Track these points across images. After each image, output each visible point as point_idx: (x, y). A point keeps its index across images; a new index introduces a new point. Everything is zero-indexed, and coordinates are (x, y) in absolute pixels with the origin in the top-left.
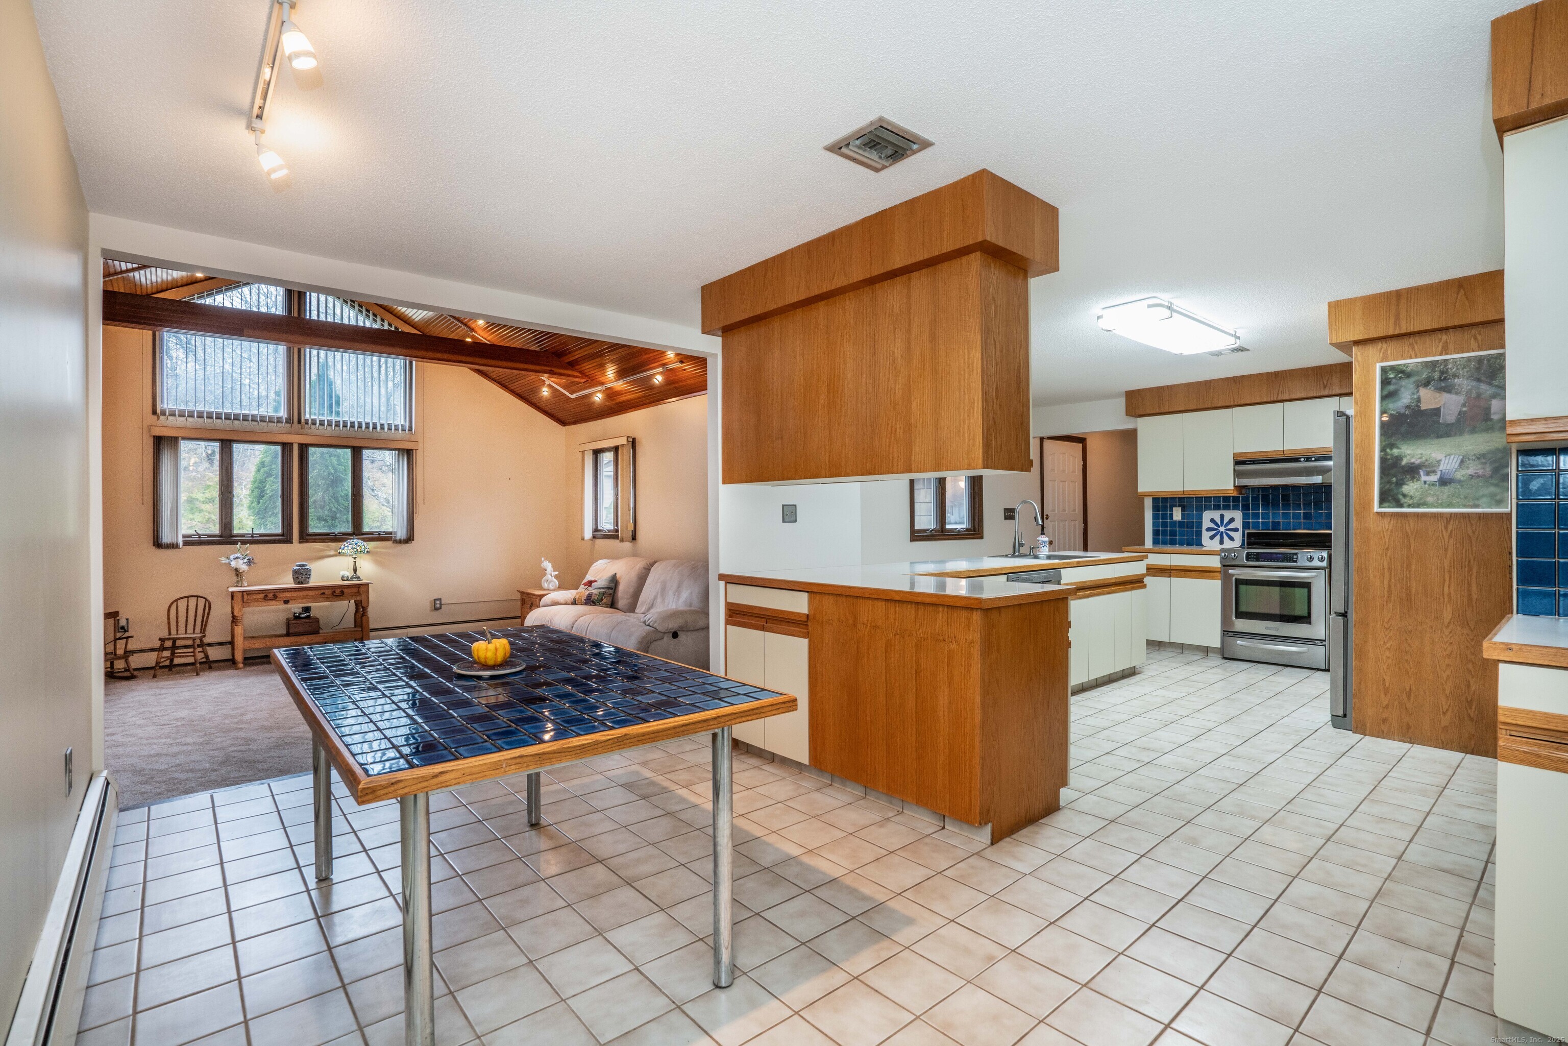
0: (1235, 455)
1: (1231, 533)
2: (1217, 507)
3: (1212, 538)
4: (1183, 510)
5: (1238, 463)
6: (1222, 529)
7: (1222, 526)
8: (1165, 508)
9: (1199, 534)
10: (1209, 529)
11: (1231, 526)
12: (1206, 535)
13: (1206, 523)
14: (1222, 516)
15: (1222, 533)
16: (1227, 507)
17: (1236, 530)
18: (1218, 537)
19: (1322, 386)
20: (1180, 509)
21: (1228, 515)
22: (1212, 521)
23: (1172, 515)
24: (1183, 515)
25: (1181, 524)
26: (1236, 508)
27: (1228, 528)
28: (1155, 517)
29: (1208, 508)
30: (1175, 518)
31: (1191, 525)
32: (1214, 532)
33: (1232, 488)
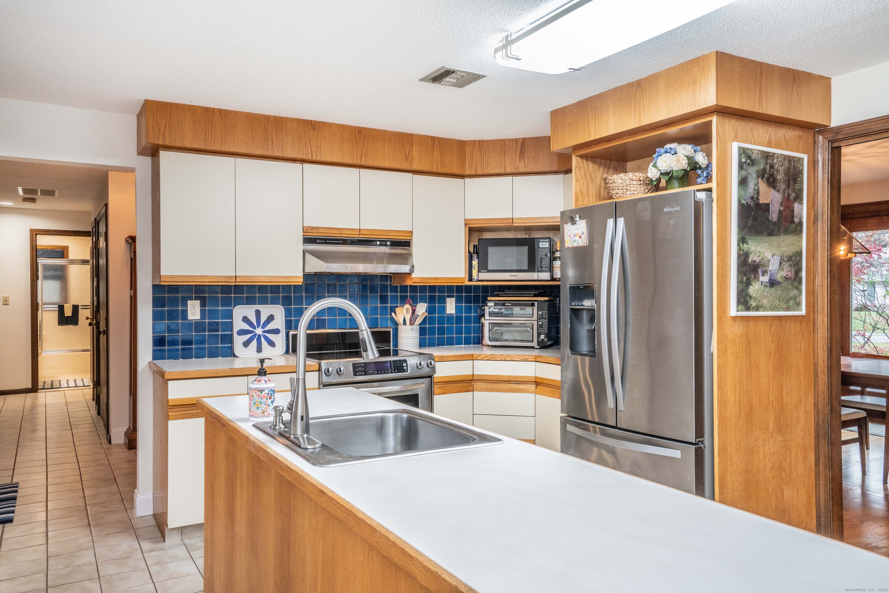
0: (305, 230)
1: (270, 336)
2: (250, 301)
3: (246, 344)
4: (203, 305)
5: (307, 240)
6: (259, 331)
7: (258, 325)
8: (174, 302)
9: (229, 339)
10: (242, 332)
11: (269, 327)
12: (239, 340)
13: (238, 325)
14: (258, 313)
15: (259, 336)
16: (264, 301)
17: (276, 331)
18: (254, 343)
20: (198, 302)
21: (266, 311)
22: (245, 319)
23: (185, 312)
24: (203, 312)
25: (199, 326)
26: (274, 302)
27: (266, 329)
28: (157, 317)
29: (238, 302)
30: (190, 317)
31: (214, 327)
32: (248, 336)
33: (301, 274)
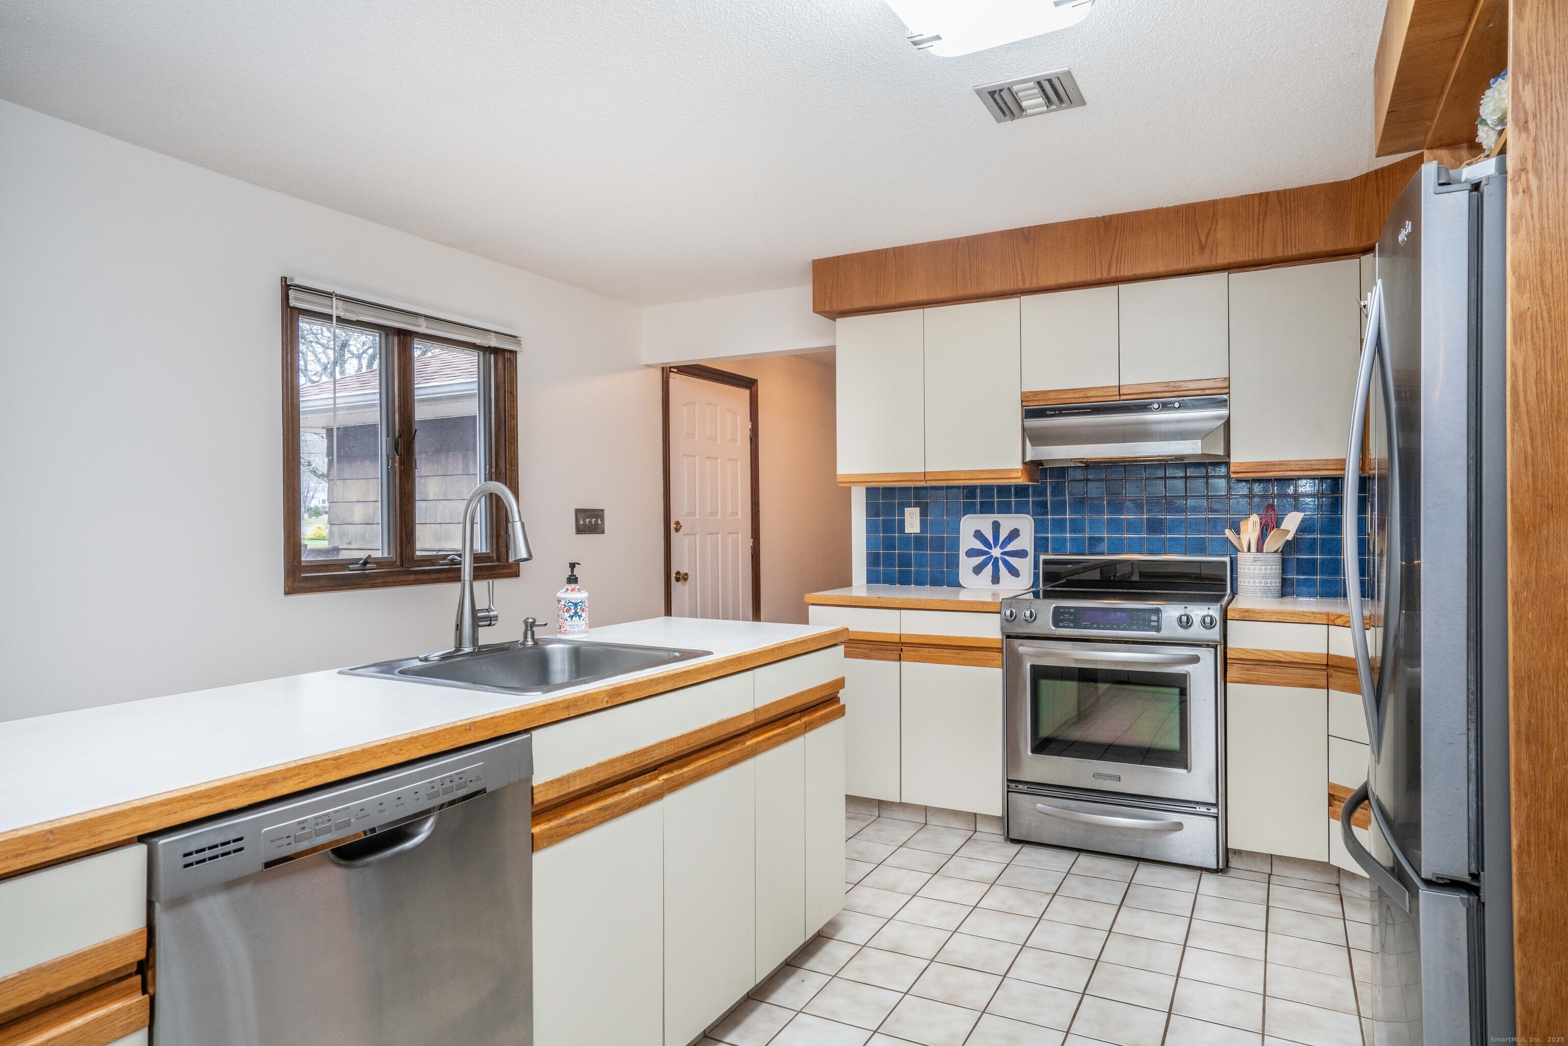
0: (1025, 397)
1: (1013, 561)
2: (986, 508)
3: (978, 570)
4: (924, 514)
5: (1030, 414)
6: (996, 552)
7: (996, 545)
8: (889, 509)
9: (954, 562)
10: (971, 553)
11: (1012, 547)
12: (966, 564)
13: (967, 541)
14: (996, 526)
15: (996, 559)
16: (1005, 509)
17: (1022, 554)
18: (989, 569)
19: (1196, 247)
20: (917, 510)
21: (1008, 522)
22: (979, 535)
23: (902, 523)
24: (923, 523)
25: (919, 541)
26: (1021, 509)
27: (1007, 549)
28: (871, 528)
29: (969, 509)
30: (908, 530)
31: (938, 544)
32: (981, 559)
33: (1020, 466)
